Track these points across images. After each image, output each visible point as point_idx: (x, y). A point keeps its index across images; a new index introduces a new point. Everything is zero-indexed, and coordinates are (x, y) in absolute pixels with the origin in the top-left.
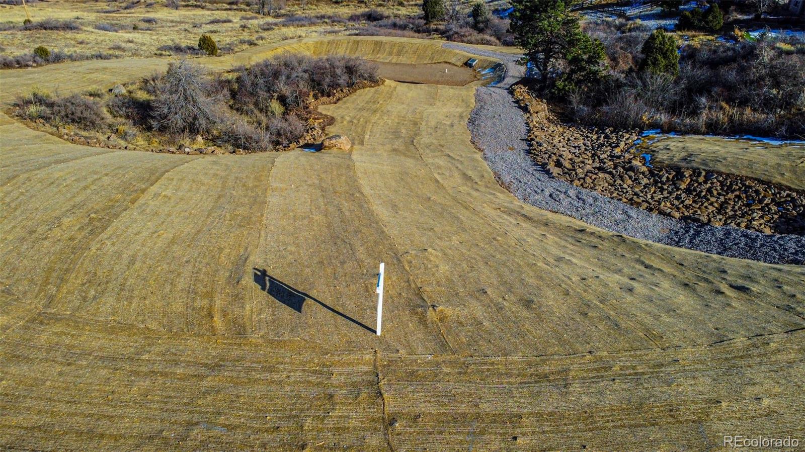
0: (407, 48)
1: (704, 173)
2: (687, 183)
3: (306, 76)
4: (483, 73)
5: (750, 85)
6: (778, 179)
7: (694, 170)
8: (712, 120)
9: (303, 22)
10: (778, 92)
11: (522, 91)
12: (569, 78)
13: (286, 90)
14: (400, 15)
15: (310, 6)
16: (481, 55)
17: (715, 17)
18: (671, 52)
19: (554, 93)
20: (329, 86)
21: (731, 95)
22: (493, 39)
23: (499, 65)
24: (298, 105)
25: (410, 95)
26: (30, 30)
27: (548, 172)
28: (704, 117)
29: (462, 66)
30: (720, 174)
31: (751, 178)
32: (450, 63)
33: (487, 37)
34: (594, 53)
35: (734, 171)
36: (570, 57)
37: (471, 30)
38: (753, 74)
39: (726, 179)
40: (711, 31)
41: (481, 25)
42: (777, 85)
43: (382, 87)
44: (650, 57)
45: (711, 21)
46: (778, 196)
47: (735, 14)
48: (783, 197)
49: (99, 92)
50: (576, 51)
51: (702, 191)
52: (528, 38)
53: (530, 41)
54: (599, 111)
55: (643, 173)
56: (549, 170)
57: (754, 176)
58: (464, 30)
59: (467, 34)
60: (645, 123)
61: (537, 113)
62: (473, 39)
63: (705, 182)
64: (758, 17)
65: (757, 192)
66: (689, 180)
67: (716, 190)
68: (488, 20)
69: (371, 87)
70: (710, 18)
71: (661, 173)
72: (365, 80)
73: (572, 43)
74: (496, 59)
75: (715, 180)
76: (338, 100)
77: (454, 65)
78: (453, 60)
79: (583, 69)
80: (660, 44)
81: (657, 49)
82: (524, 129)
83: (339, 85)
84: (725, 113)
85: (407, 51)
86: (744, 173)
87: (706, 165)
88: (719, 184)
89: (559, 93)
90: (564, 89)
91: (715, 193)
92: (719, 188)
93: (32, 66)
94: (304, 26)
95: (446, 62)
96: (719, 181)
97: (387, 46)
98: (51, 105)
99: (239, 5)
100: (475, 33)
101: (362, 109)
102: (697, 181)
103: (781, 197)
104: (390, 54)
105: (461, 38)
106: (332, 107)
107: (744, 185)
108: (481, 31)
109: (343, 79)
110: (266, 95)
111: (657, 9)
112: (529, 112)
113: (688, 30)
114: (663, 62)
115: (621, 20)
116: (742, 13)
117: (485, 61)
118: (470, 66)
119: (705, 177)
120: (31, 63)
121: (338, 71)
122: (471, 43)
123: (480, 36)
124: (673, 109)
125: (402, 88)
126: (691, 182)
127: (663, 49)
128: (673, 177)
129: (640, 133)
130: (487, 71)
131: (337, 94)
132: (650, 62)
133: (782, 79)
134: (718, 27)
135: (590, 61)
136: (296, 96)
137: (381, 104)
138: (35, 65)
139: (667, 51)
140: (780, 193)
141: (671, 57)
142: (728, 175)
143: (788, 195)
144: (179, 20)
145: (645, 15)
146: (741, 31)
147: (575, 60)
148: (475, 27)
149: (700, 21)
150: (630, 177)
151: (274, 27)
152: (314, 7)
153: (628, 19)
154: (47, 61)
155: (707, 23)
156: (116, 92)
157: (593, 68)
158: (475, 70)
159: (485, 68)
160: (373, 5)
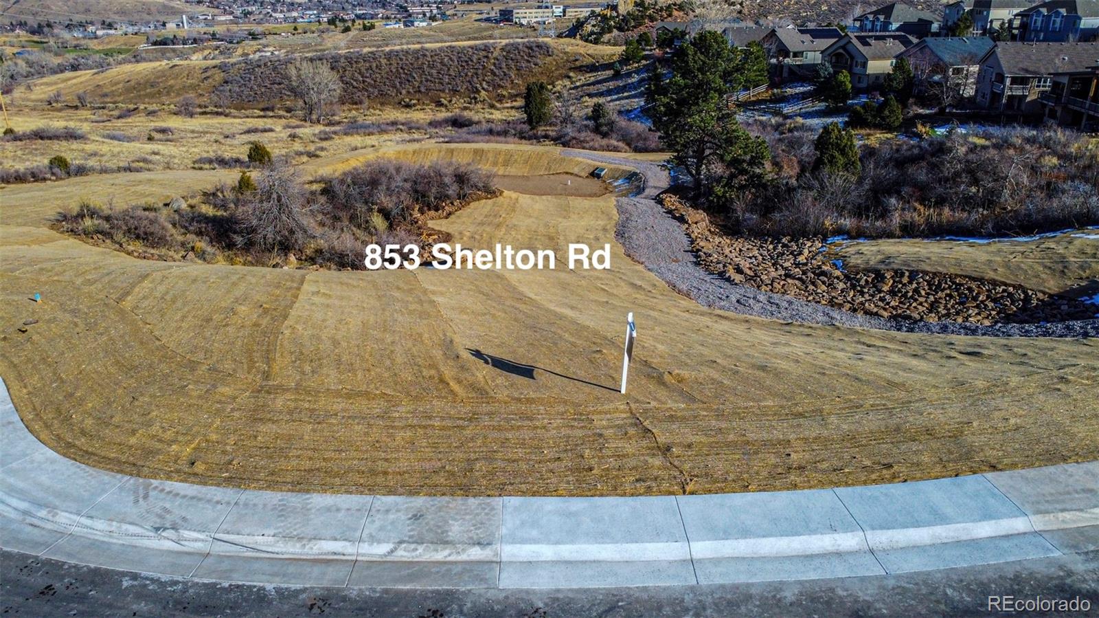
1: (907, 274)
2: (890, 284)
3: (408, 185)
4: (616, 184)
5: (945, 182)
6: (991, 275)
7: (896, 272)
8: (906, 221)
9: (371, 130)
10: (978, 191)
11: (672, 201)
12: (728, 185)
13: (388, 202)
14: (494, 120)
15: (371, 110)
16: (610, 163)
17: (892, 112)
19: (713, 201)
20: (435, 198)
21: (923, 194)
22: (621, 144)
23: (635, 174)
24: (405, 219)
25: (537, 206)
26: (21, 140)
27: (728, 280)
28: (896, 219)
29: (587, 177)
30: (926, 273)
31: (960, 276)
32: (572, 174)
33: (614, 143)
34: (757, 153)
35: (940, 269)
36: (728, 158)
37: (592, 135)
38: (948, 170)
39: (933, 278)
40: (889, 129)
41: (605, 129)
42: (976, 182)
43: (500, 199)
44: (826, 153)
45: (888, 117)
46: (993, 291)
47: (915, 108)
48: (998, 293)
49: (156, 206)
50: (736, 151)
51: (908, 292)
52: (676, 137)
53: (678, 140)
54: (771, 220)
55: (838, 278)
56: (730, 277)
57: (964, 274)
58: (583, 134)
59: (588, 139)
60: (827, 229)
61: (696, 223)
62: (597, 145)
63: (910, 282)
64: (942, 111)
65: (970, 289)
66: (892, 281)
67: (924, 289)
68: (613, 122)
69: (487, 198)
70: (887, 112)
71: (858, 277)
72: (479, 190)
73: (730, 141)
74: (630, 168)
75: (921, 280)
76: (450, 214)
77: (577, 175)
78: (576, 170)
79: (745, 172)
81: (832, 145)
82: (685, 240)
83: (448, 197)
84: (920, 214)
85: (516, 161)
86: (952, 271)
87: (909, 266)
88: (926, 283)
89: (718, 202)
90: (724, 196)
91: (923, 293)
92: (926, 288)
93: (50, 180)
94: (372, 134)
95: (567, 173)
96: (926, 281)
97: (490, 155)
98: (107, 219)
99: (276, 111)
100: (598, 138)
101: (482, 224)
102: (901, 282)
103: (997, 293)
105: (581, 144)
106: (444, 222)
107: (954, 283)
108: (605, 135)
109: (453, 190)
110: (364, 208)
111: (820, 106)
112: (687, 222)
113: (861, 128)
114: (841, 160)
115: (777, 118)
116: (923, 106)
117: (617, 170)
118: (598, 176)
119: (909, 277)
120: (48, 176)
121: (447, 180)
122: (595, 150)
123: (604, 142)
124: (859, 211)
125: (525, 199)
126: (893, 283)
127: (840, 145)
128: (873, 280)
129: (824, 240)
130: (620, 182)
131: (446, 208)
132: (826, 160)
133: (980, 174)
134: (897, 124)
135: (752, 162)
136: (403, 209)
137: (504, 218)
138: (54, 178)
139: (845, 146)
140: (995, 289)
141: (851, 154)
142: (934, 274)
143: (1004, 291)
144: (201, 130)
145: (806, 113)
146: (925, 127)
147: (735, 162)
148: (597, 130)
149: (874, 117)
150: (824, 283)
151: (333, 136)
152: (377, 112)
153: (786, 117)
154: (68, 174)
155: (883, 119)
156: (175, 206)
157: (758, 171)
158: (605, 182)
159: (617, 179)
160: (456, 108)
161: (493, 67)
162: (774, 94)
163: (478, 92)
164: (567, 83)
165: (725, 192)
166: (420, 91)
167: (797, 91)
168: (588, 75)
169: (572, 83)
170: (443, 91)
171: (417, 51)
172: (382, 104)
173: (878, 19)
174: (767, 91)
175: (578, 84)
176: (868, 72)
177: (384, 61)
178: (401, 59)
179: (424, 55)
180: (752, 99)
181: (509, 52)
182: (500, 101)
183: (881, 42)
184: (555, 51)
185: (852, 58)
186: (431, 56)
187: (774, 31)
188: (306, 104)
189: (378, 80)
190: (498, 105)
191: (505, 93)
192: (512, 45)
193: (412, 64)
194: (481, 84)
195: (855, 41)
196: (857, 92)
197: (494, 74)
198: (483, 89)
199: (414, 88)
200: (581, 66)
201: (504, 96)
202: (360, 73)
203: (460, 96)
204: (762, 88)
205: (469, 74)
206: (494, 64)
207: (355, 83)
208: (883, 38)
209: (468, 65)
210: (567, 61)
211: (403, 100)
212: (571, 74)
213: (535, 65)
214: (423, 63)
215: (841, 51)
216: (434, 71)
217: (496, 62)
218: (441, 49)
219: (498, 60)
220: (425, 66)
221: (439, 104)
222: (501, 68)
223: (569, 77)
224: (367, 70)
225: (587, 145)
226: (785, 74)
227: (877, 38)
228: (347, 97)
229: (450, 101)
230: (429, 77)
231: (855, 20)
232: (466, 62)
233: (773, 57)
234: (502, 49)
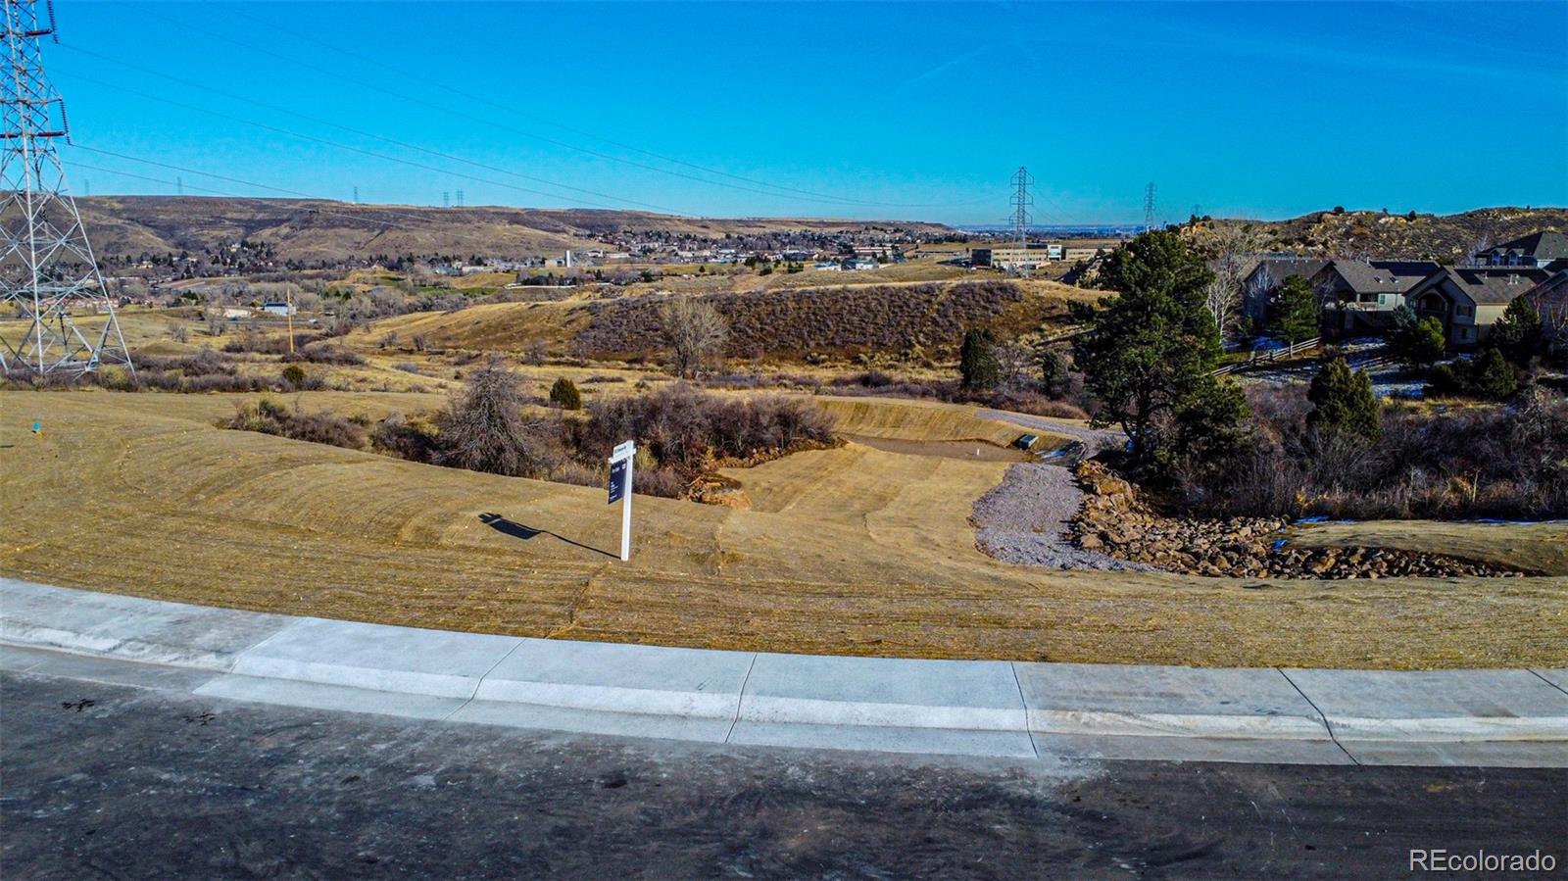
0: (912, 416)
1: (1362, 552)
2: (1329, 564)
3: (706, 422)
4: (1046, 457)
6: (1496, 556)
7: (1350, 550)
8: (1424, 498)
9: (745, 383)
11: (1092, 468)
12: (1181, 448)
14: (922, 381)
15: (766, 367)
16: (1045, 429)
17: (1496, 373)
18: (1362, 398)
19: (1151, 471)
20: (743, 442)
22: (1076, 409)
23: (1076, 444)
24: (683, 460)
25: (889, 464)
27: (1076, 544)
29: (1008, 447)
30: (1391, 550)
31: (1446, 556)
32: (987, 442)
33: (1066, 406)
34: (1226, 405)
35: (1419, 547)
36: (1180, 410)
37: (1037, 396)
39: (1400, 557)
40: (1493, 396)
41: (1058, 389)
43: (838, 451)
44: (1323, 404)
45: (1491, 381)
47: (1540, 370)
49: (364, 418)
50: (1193, 401)
52: (1106, 379)
53: (1109, 383)
57: (1453, 553)
58: (1023, 394)
59: (1029, 400)
60: (1301, 507)
61: (1109, 495)
62: (1038, 409)
63: (1361, 562)
66: (1333, 561)
69: (819, 448)
70: (1488, 374)
72: (812, 438)
73: (1185, 387)
74: (1070, 436)
75: (1380, 560)
76: (755, 464)
77: (994, 444)
78: (994, 438)
79: (1204, 431)
80: (1340, 381)
81: (1334, 392)
82: (1073, 509)
83: (762, 442)
84: (1460, 494)
86: (1436, 549)
88: (1385, 564)
89: (1160, 472)
90: (1169, 464)
91: (1374, 576)
94: (746, 388)
95: (981, 440)
96: (1387, 561)
97: (877, 412)
99: (645, 363)
100: (1044, 399)
101: (797, 476)
102: (1347, 562)
104: (882, 424)
105: (1016, 406)
106: (744, 470)
107: (1430, 565)
108: (1055, 397)
109: (772, 433)
111: (1393, 367)
112: (1094, 492)
113: (1448, 396)
114: (1347, 414)
116: (1553, 368)
117: (1050, 438)
118: (1025, 446)
119: (1362, 555)
120: (273, 388)
121: (765, 421)
122: (1036, 414)
123: (1050, 406)
126: (1336, 564)
127: (1345, 392)
128: (1307, 560)
129: (1290, 520)
130: (1053, 454)
131: (756, 455)
132: (1323, 415)
134: (1505, 392)
135: (1219, 417)
136: (680, 445)
137: (831, 472)
139: (1353, 394)
140: (1494, 576)
141: (1363, 405)
142: (1404, 553)
143: (1508, 578)
146: (1545, 393)
147: (1191, 416)
148: (1045, 390)
149: (1472, 382)
152: (774, 368)
154: (299, 388)
155: (1484, 384)
156: (391, 422)
157: (1226, 431)
158: (1032, 453)
159: (1050, 450)
160: (879, 364)
161: (935, 315)
162: (1325, 351)
163: (911, 346)
164: (1036, 337)
165: (1171, 458)
166: (834, 344)
167: (1363, 348)
168: (1067, 328)
169: (1042, 337)
170: (864, 344)
171: (837, 292)
172: (782, 359)
173: (1514, 255)
174: (1317, 348)
175: (1051, 339)
176: (1476, 322)
177: (791, 305)
178: (814, 302)
179: (846, 298)
180: (1294, 358)
181: (960, 295)
182: (940, 360)
183: (1500, 281)
184: (1024, 295)
185: (1452, 301)
186: (855, 299)
187: (1331, 264)
188: (679, 353)
189: (781, 328)
190: (936, 364)
191: (947, 348)
192: (965, 286)
193: (827, 309)
194: (917, 337)
195: (1456, 278)
196: (1453, 349)
197: (935, 322)
198: (919, 342)
199: (826, 339)
200: (1060, 316)
201: (946, 353)
202: (758, 319)
203: (886, 351)
204: (1312, 343)
205: (903, 323)
206: (938, 311)
207: (750, 331)
208: (1503, 274)
209: (902, 311)
210: (1041, 308)
211: (809, 354)
212: (1044, 326)
213: (994, 313)
214: (842, 308)
215: (1434, 291)
216: (856, 319)
217: (941, 308)
218: (868, 290)
219: (943, 305)
220: (845, 312)
221: (857, 361)
222: (946, 316)
223: (1041, 330)
224: (768, 315)
225: (1024, 408)
226: (1348, 326)
227: (1492, 274)
228: (738, 348)
229: (872, 358)
230: (848, 326)
231: (1477, 256)
232: (901, 307)
233: (1328, 300)
234: (952, 292)
